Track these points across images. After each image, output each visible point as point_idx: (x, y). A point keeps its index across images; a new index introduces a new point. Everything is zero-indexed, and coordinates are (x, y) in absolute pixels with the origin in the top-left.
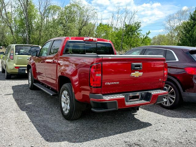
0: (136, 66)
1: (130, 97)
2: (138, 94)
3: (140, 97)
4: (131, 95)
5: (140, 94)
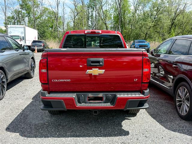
0: (93, 62)
1: (89, 97)
2: (101, 95)
3: (104, 99)
4: (90, 95)
5: (104, 95)
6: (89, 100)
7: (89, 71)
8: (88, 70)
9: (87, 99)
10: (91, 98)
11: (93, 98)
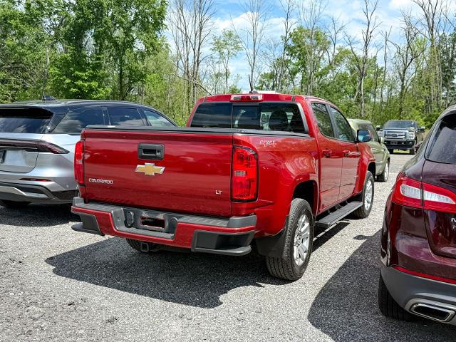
0: (145, 151)
1: (143, 218)
2: (161, 216)
3: (167, 224)
4: (145, 214)
5: (167, 217)
6: (144, 223)
7: (140, 168)
8: (138, 166)
9: (140, 221)
10: (146, 220)
11: (150, 220)
